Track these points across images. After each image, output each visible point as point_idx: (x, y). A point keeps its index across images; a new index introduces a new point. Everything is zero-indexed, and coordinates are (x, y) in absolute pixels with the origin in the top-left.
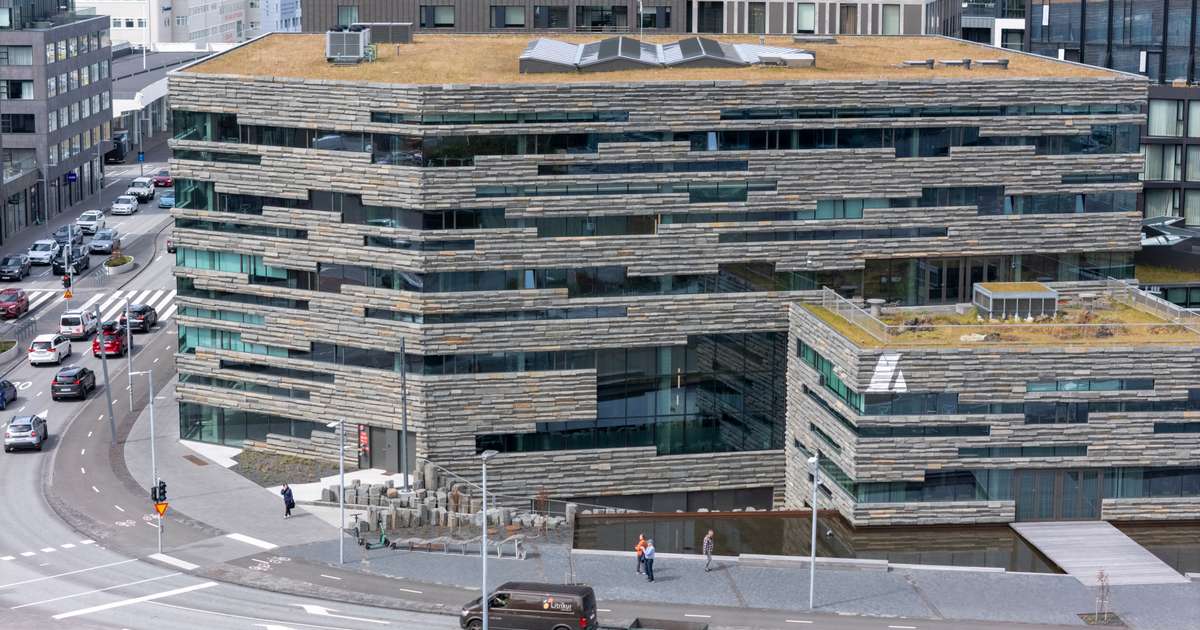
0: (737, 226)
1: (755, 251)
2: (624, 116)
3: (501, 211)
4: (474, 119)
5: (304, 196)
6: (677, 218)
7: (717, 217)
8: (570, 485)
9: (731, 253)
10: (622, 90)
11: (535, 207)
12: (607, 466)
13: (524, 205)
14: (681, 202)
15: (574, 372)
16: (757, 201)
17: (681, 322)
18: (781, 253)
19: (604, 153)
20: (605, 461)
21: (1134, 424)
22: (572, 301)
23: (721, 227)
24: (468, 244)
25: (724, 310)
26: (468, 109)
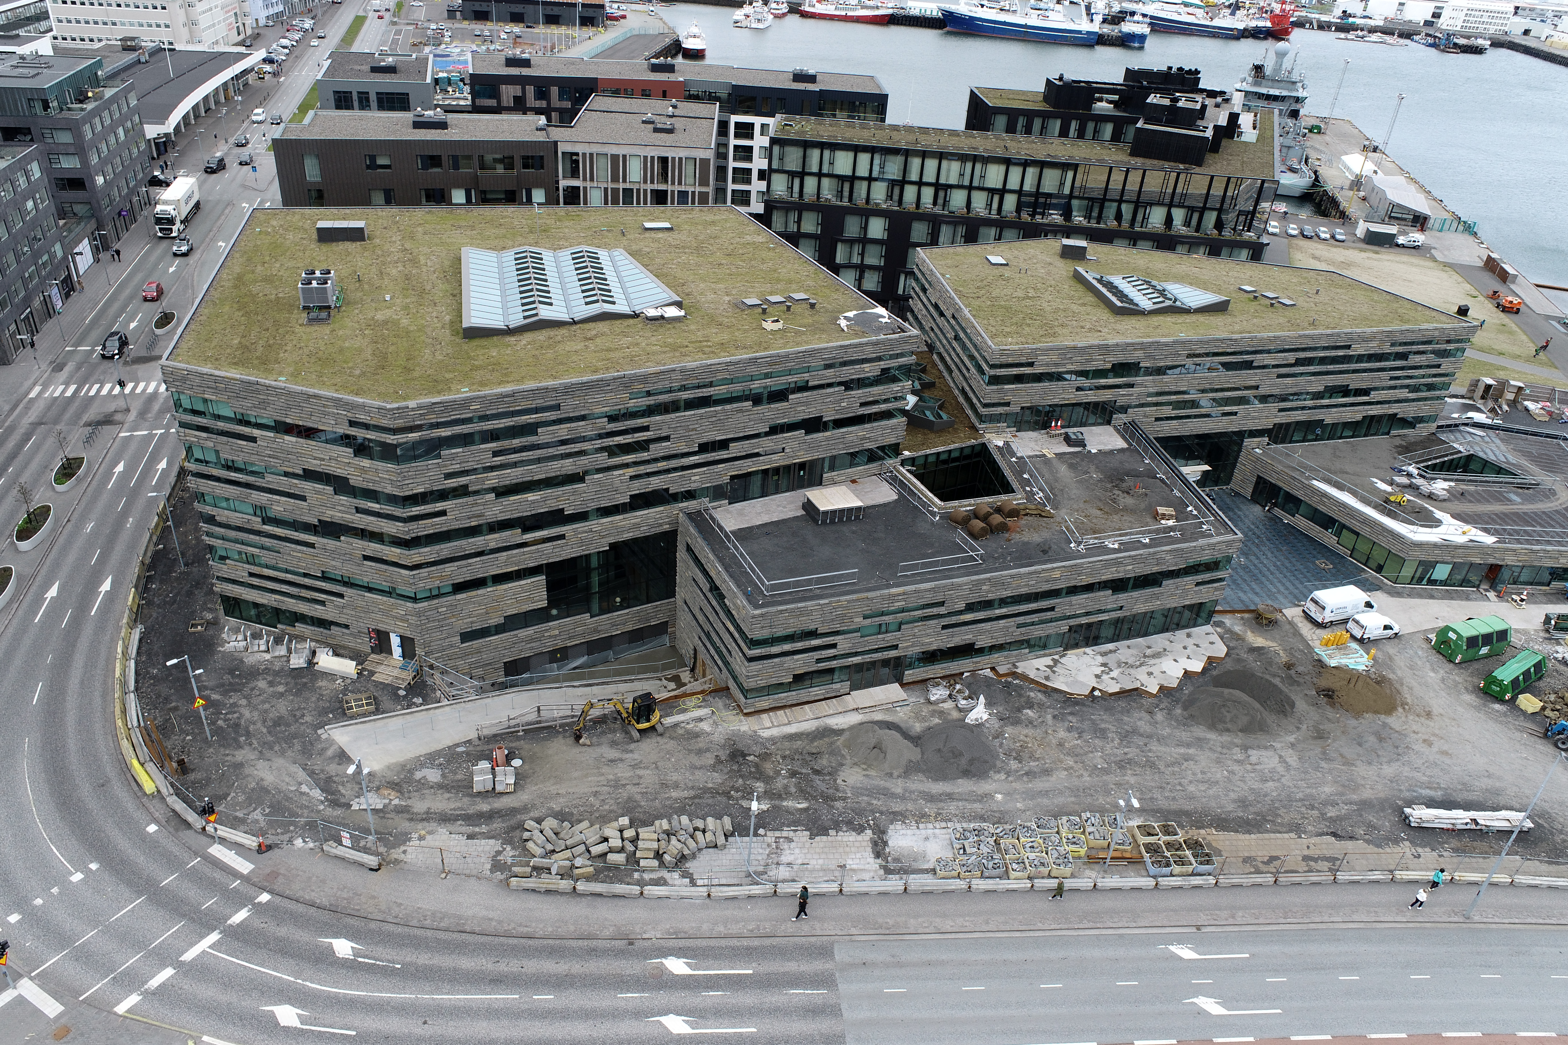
0: (642, 469)
1: (655, 483)
2: (557, 407)
3: (466, 487)
4: (438, 425)
5: (301, 472)
6: (599, 471)
7: (627, 466)
8: (532, 648)
9: (638, 487)
10: (555, 390)
11: (493, 479)
12: (557, 632)
13: (483, 481)
14: (603, 459)
15: (529, 581)
16: (657, 450)
17: (603, 537)
18: (673, 482)
19: (544, 435)
20: (554, 629)
21: (929, 628)
22: (525, 537)
23: (631, 471)
24: (443, 513)
25: (634, 524)
26: (433, 419)
